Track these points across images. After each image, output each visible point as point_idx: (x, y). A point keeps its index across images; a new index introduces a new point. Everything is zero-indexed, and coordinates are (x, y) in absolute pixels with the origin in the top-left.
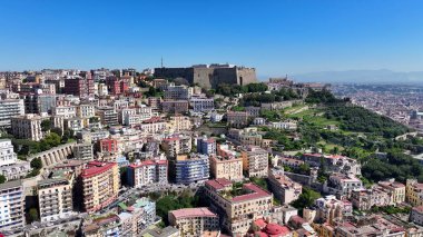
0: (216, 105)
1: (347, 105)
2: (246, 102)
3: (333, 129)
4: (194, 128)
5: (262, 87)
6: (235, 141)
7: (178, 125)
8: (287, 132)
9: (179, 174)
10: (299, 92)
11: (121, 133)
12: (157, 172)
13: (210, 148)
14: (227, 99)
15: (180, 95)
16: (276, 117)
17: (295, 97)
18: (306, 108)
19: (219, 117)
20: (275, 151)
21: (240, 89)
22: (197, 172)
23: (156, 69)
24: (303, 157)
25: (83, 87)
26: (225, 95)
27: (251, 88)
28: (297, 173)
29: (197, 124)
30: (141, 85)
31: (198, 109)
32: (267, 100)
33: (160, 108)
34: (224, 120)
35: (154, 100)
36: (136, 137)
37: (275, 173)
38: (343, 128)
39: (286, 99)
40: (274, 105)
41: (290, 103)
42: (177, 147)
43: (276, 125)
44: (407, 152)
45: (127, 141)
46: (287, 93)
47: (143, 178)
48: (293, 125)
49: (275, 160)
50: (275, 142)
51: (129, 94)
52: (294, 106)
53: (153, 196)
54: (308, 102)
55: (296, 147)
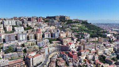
0: (61, 24)
1: (91, 24)
2: (67, 23)
3: (86, 29)
4: (56, 29)
5: (71, 20)
6: (65, 31)
7: (52, 28)
8: (76, 29)
9: (53, 36)
10: (80, 22)
11: (41, 28)
12: (49, 35)
13: (59, 31)
14: (63, 23)
15: (53, 22)
16: (74, 26)
17: (78, 23)
18: (81, 25)
19: (61, 26)
20: (73, 33)
21: (66, 21)
22: (57, 35)
23: (47, 17)
24: (78, 33)
25: (32, 20)
26: (63, 22)
27: (69, 21)
28: (77, 36)
29: (57, 28)
30: (44, 20)
31: (57, 25)
32: (72, 23)
33: (48, 24)
34: (62, 27)
35: (47, 23)
36: (44, 29)
37: (72, 36)
38: (89, 29)
39: (76, 23)
40: (74, 24)
41: (77, 24)
42: (53, 31)
43: (74, 28)
44: (102, 34)
45: (43, 30)
46: (77, 22)
47: (46, 36)
48: (77, 28)
49: (73, 34)
50: (73, 31)
51: (41, 22)
52: (78, 24)
53: (48, 39)
54: (81, 24)
55: (77, 32)
